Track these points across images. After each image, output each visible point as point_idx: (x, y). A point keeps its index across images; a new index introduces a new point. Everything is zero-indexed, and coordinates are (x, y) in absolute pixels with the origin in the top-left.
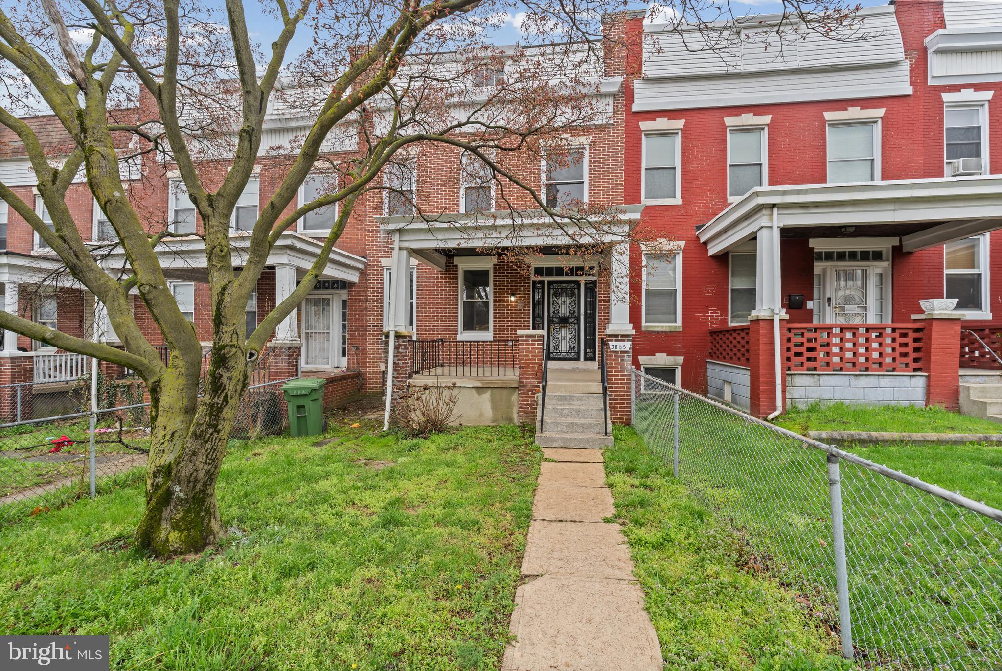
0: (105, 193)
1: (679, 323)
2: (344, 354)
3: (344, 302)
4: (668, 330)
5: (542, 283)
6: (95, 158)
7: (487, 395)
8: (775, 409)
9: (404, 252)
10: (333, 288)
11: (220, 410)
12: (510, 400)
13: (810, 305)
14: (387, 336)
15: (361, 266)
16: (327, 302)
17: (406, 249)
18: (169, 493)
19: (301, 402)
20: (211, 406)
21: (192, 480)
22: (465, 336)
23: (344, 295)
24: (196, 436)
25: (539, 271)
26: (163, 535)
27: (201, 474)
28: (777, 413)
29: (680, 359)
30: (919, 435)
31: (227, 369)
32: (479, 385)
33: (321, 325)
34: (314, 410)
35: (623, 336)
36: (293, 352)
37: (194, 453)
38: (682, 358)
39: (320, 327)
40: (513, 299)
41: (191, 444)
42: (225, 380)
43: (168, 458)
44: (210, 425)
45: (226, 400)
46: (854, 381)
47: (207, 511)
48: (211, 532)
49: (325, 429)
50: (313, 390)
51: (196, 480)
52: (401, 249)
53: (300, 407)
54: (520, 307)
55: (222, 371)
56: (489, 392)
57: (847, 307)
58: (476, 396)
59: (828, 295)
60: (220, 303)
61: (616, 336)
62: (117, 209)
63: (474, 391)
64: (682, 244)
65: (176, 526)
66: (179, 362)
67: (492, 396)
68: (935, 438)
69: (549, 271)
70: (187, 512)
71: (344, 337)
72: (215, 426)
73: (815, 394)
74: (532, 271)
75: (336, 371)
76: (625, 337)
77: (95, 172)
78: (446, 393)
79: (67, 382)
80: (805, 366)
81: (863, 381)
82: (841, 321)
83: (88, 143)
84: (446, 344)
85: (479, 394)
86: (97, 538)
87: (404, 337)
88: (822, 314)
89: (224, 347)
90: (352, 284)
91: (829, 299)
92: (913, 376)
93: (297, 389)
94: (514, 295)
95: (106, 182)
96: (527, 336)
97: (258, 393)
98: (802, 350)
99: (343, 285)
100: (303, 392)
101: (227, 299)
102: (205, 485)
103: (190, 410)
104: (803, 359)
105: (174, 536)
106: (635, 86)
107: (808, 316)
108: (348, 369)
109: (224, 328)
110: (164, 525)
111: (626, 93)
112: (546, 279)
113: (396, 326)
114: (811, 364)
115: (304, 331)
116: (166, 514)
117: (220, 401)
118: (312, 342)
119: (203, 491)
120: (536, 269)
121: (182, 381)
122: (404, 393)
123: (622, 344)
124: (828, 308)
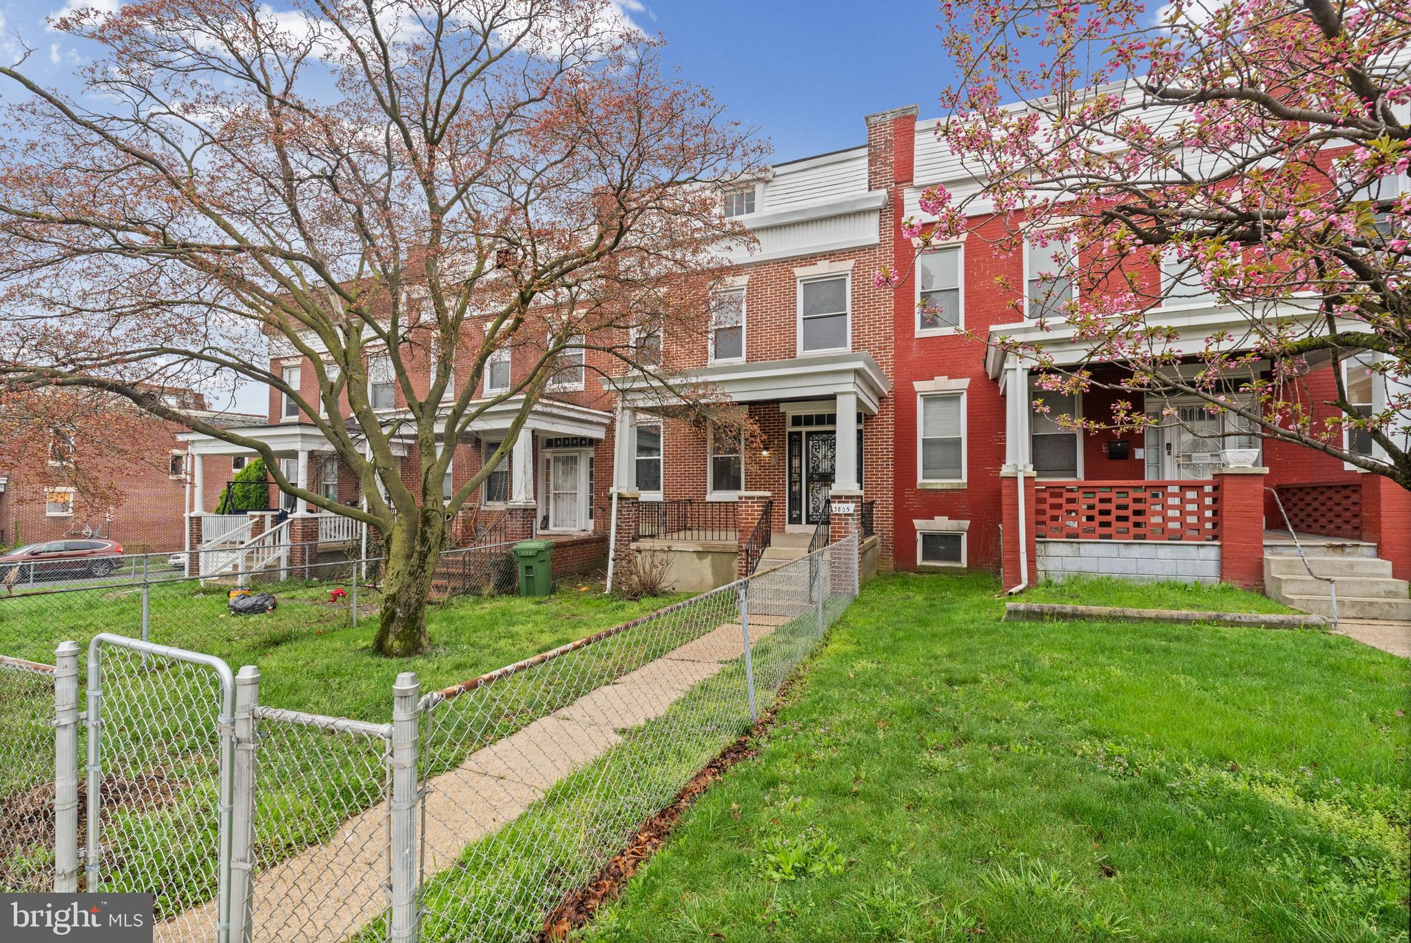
0: (358, 407)
1: (965, 479)
2: (591, 517)
3: (591, 460)
4: (949, 487)
5: (800, 433)
6: (353, 383)
7: (708, 561)
8: (1020, 583)
9: (627, 412)
10: (581, 445)
11: (426, 556)
12: (730, 566)
13: (1139, 454)
14: (611, 498)
15: (607, 421)
16: (573, 460)
17: (629, 408)
18: (394, 613)
19: (529, 562)
20: (420, 553)
21: (407, 605)
22: (713, 496)
23: (591, 451)
24: (411, 574)
25: (797, 421)
26: (390, 642)
27: (413, 601)
28: (1021, 587)
29: (966, 524)
30: (1135, 610)
31: (430, 527)
32: (700, 549)
33: (569, 486)
34: (541, 572)
35: (847, 497)
36: (529, 513)
37: (409, 586)
38: (968, 522)
39: (566, 487)
40: (765, 453)
41: (408, 580)
42: (429, 535)
43: (394, 590)
44: (419, 567)
45: (429, 549)
46: (1124, 551)
47: (418, 629)
48: (420, 645)
49: (553, 590)
50: (540, 551)
51: (410, 605)
52: (623, 409)
53: (529, 568)
54: (773, 462)
55: (426, 528)
56: (710, 557)
57: (1194, 455)
58: (697, 561)
59: (1167, 441)
60: (426, 478)
61: (840, 497)
62: (365, 417)
63: (694, 555)
64: (965, 383)
65: (397, 637)
66: (403, 522)
67: (713, 561)
68: (1153, 615)
69: (808, 420)
70: (405, 627)
71: (591, 497)
72: (423, 568)
73: (1074, 565)
74: (789, 421)
75: (583, 534)
76: (849, 498)
77: (353, 393)
78: (660, 556)
79: (344, 542)
80: (1131, 534)
81: (1136, 551)
82: (1187, 476)
83: (349, 373)
84: (695, 506)
85: (700, 559)
86: (353, 647)
87: (628, 499)
88: (1159, 465)
89: (427, 511)
90: (598, 441)
91: (1169, 445)
92: (1202, 545)
93: (529, 549)
94: (766, 449)
95: (359, 400)
96: (747, 498)
97: (496, 554)
98: (1129, 513)
99: (591, 442)
100: (531, 553)
101: (430, 477)
102: (416, 609)
103: (409, 557)
104: (1129, 524)
105: (396, 644)
106: (906, 196)
107: (1138, 469)
108: (594, 532)
109: (428, 498)
110: (391, 636)
111: (895, 206)
112: (804, 429)
113: (618, 488)
114: (1106, 530)
115: (552, 491)
116: (392, 629)
117: (425, 549)
118: (560, 503)
119: (414, 614)
120: (794, 417)
121: (404, 535)
122: (624, 557)
123: (845, 505)
124: (1167, 458)
